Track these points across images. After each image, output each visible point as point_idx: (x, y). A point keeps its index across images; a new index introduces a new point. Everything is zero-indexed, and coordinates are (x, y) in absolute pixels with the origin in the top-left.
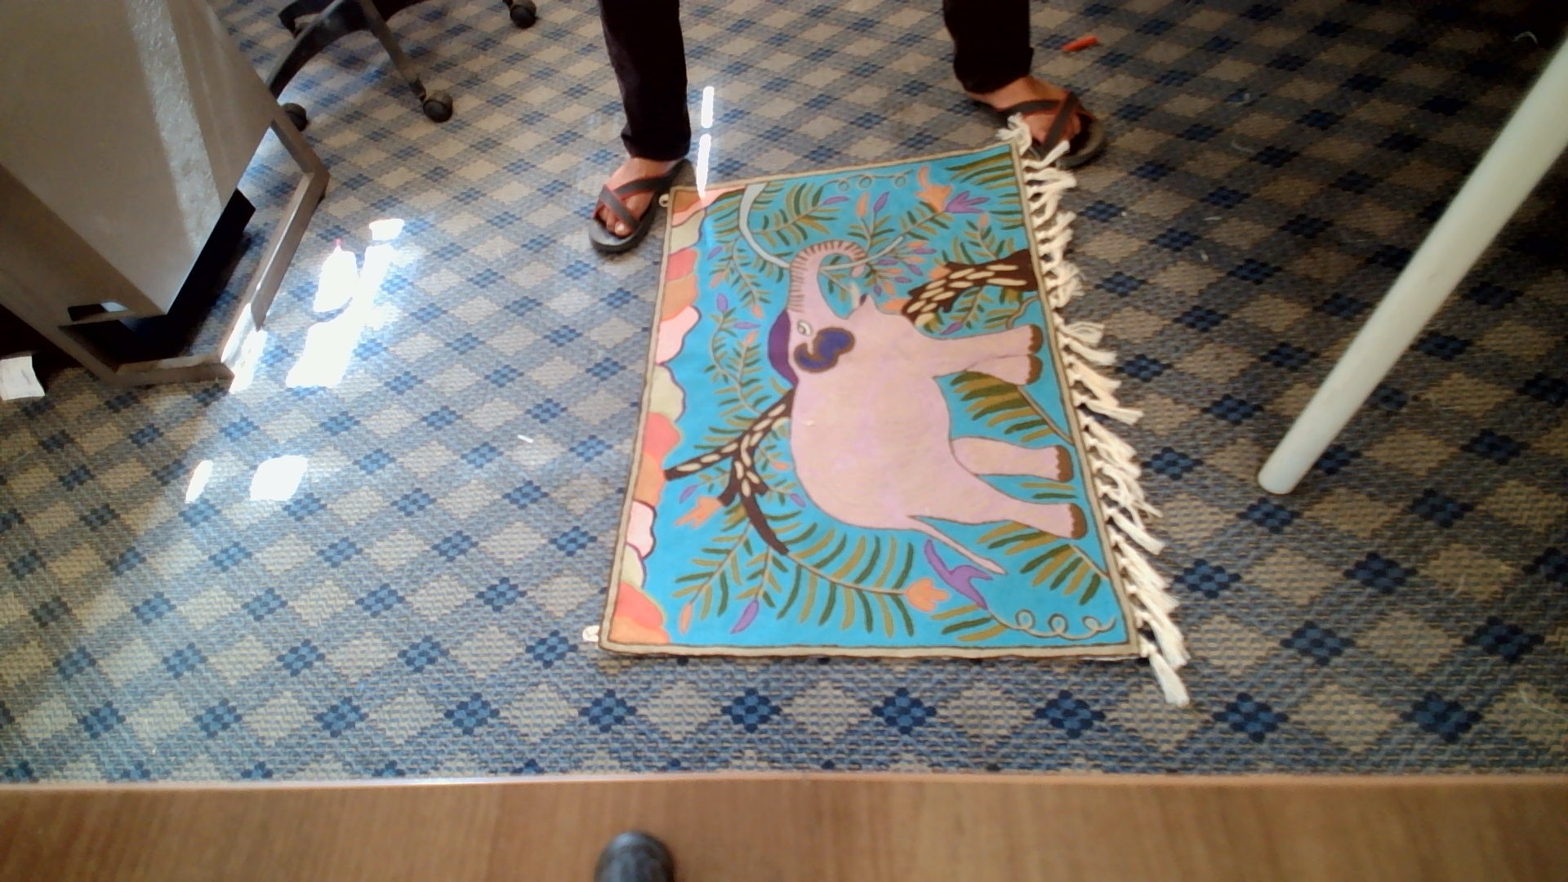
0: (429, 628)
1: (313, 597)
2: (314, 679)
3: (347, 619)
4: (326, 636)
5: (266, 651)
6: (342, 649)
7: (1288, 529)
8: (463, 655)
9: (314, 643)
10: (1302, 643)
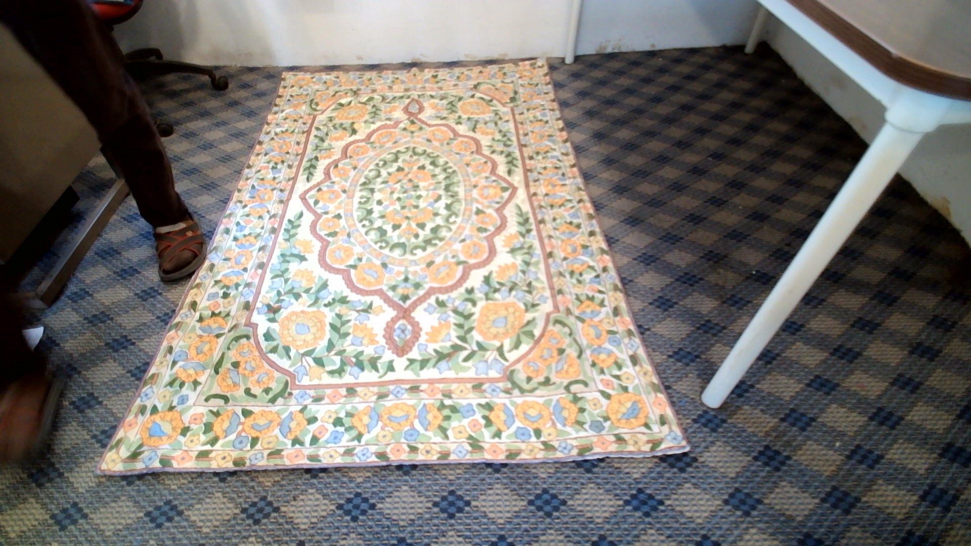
0: (170, 494)
1: (84, 469)
2: (77, 533)
3: (108, 487)
4: (90, 499)
5: (43, 511)
6: (102, 510)
7: (720, 430)
8: (195, 515)
9: (80, 505)
10: (735, 501)
